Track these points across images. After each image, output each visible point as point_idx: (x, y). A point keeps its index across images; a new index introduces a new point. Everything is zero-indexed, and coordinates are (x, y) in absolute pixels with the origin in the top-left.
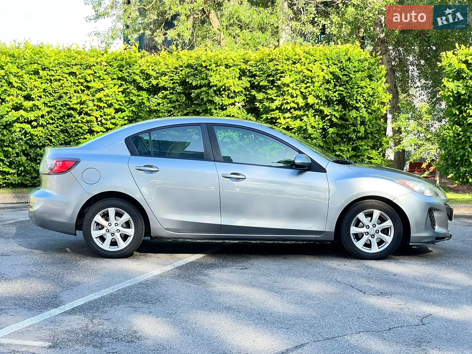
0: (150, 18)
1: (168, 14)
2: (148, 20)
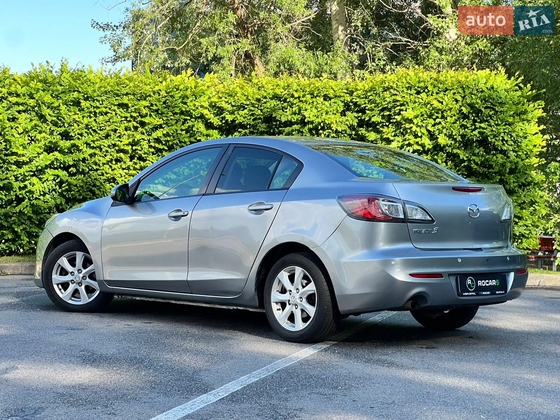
0: (181, 61)
1: (203, 58)
2: (179, 64)
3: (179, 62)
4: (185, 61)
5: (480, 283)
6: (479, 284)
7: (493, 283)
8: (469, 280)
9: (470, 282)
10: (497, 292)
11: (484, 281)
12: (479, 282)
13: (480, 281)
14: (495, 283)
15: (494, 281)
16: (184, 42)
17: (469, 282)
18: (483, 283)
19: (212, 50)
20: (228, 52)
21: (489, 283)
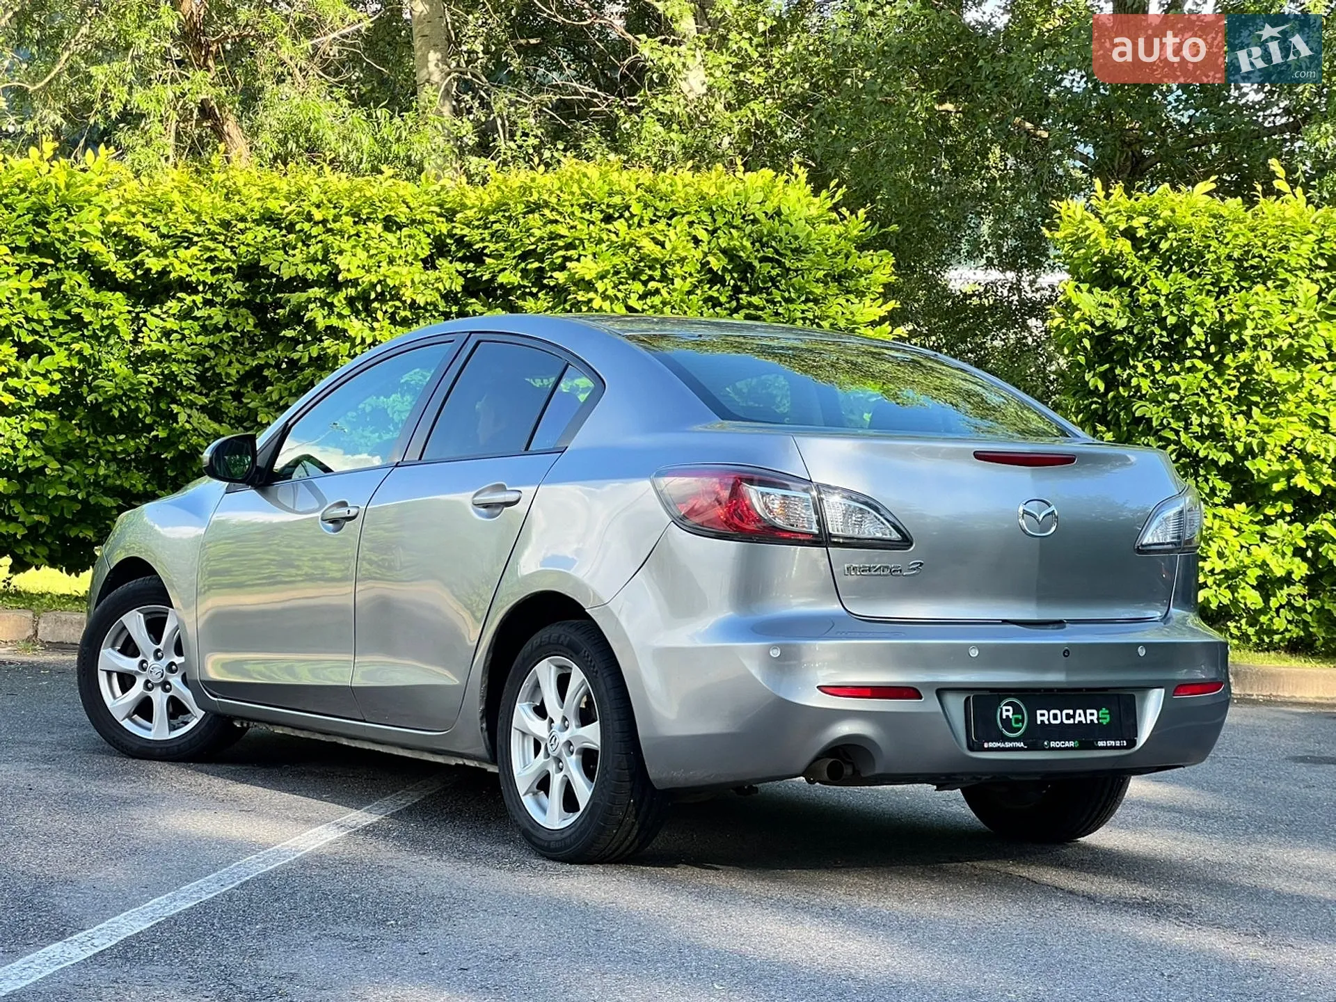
0: (41, 119)
1: (96, 113)
2: (35, 126)
3: (36, 120)
4: (51, 119)
5: (1043, 716)
6: (1039, 719)
7: (1089, 718)
8: (1004, 708)
9: (1010, 714)
10: (1101, 744)
11: (1057, 712)
12: (1039, 712)
13: (1045, 712)
14: (1095, 718)
15: (1095, 712)
16: (49, 72)
17: (1005, 714)
18: (1055, 717)
19: (120, 93)
20: (158, 101)
21: (1073, 717)
